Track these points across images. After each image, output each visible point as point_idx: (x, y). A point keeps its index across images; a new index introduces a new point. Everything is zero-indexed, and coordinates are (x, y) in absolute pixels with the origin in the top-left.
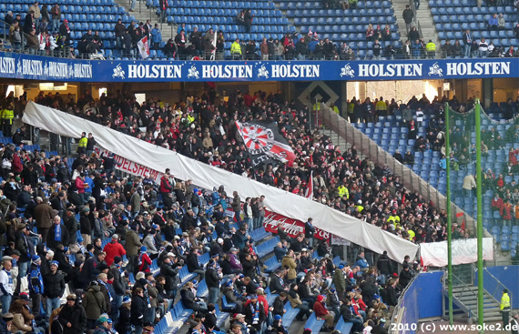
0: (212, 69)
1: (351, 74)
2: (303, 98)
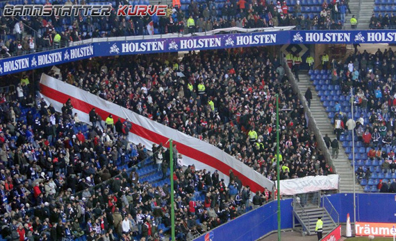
0: (188, 42)
1: (300, 39)
2: (283, 49)
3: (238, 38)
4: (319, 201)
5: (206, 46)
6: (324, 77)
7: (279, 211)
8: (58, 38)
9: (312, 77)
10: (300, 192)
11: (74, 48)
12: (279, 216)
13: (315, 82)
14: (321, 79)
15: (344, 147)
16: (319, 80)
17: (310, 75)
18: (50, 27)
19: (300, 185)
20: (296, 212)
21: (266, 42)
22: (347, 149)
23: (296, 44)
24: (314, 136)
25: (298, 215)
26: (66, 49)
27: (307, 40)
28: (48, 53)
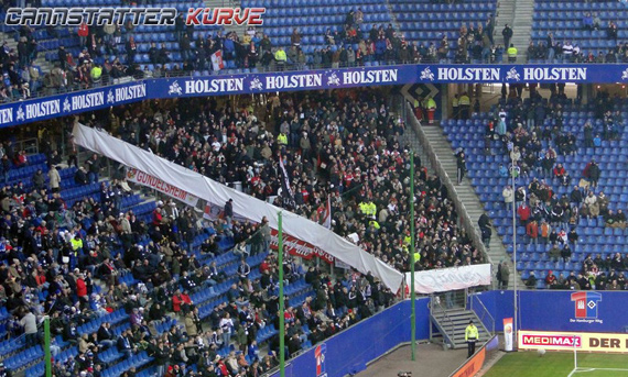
0: (277, 80)
2: (404, 91)
3: (345, 74)
4: (466, 301)
5: (302, 85)
6: (462, 130)
7: (413, 315)
8: (97, 72)
9: (445, 130)
10: (439, 290)
11: (120, 86)
12: (414, 321)
13: (449, 137)
14: (458, 132)
15: (500, 235)
16: (455, 134)
17: (442, 127)
18: (86, 58)
19: (439, 281)
20: (434, 317)
21: (384, 80)
22: (500, 228)
23: (422, 84)
24: (453, 212)
25: (437, 321)
26: (109, 88)
27: (440, 78)
28: (85, 93)
